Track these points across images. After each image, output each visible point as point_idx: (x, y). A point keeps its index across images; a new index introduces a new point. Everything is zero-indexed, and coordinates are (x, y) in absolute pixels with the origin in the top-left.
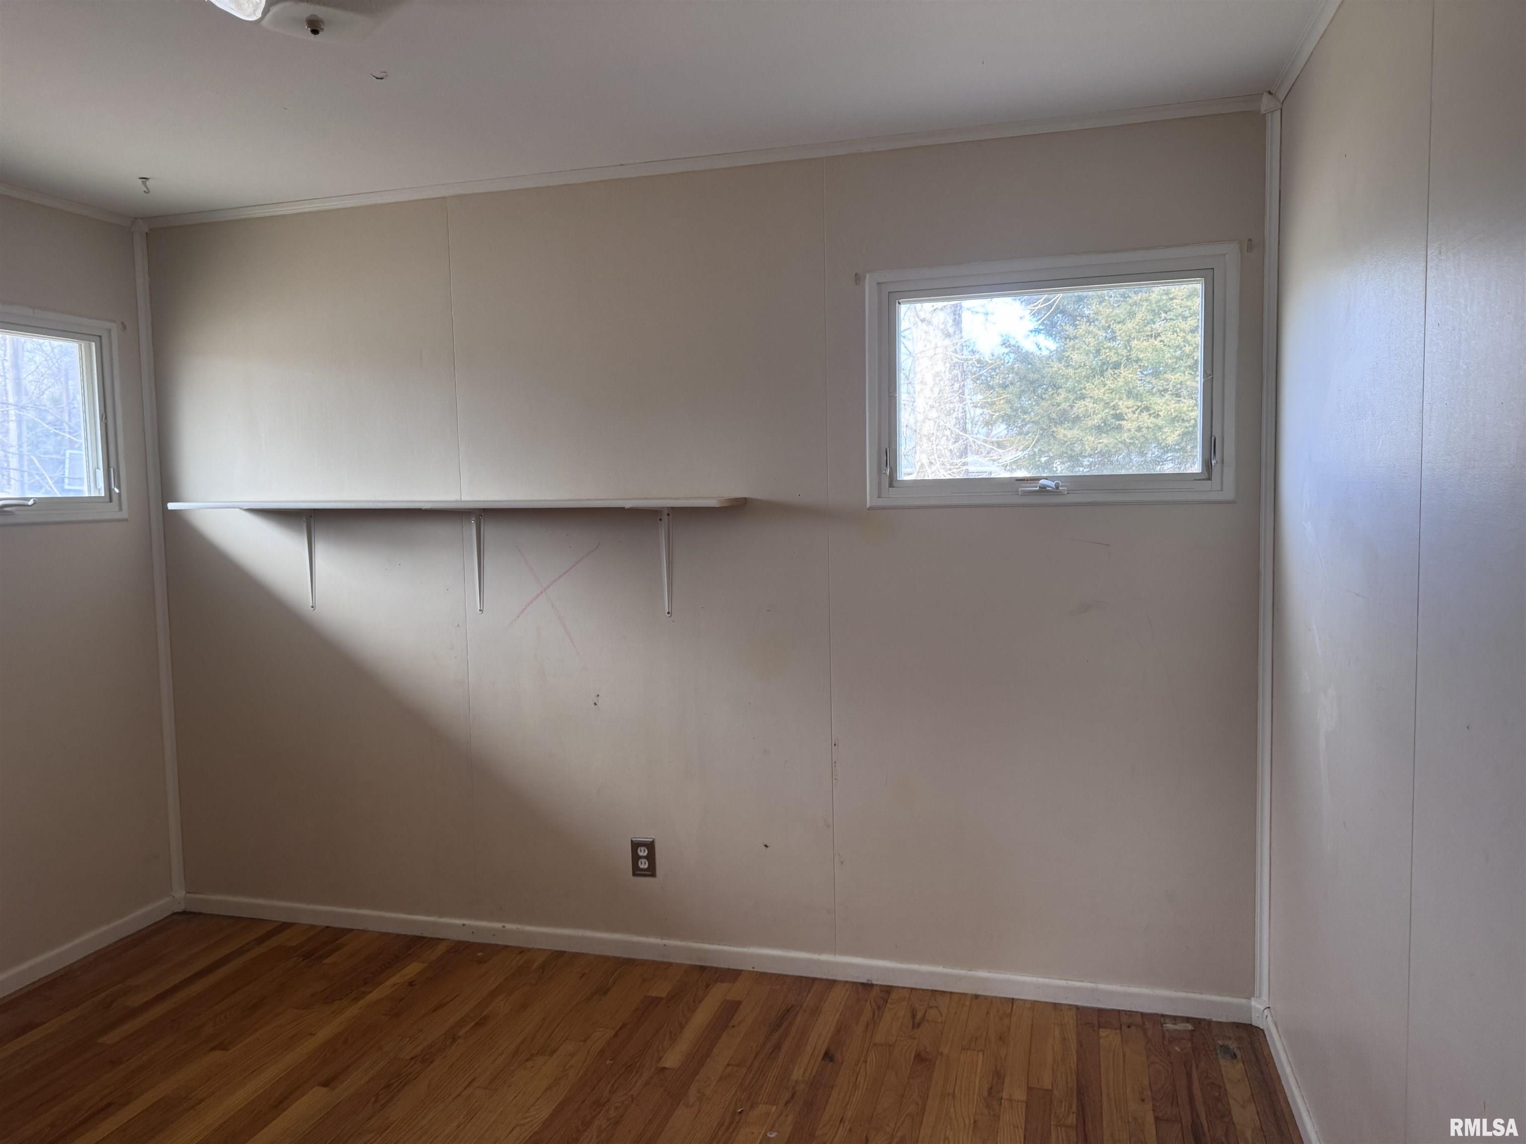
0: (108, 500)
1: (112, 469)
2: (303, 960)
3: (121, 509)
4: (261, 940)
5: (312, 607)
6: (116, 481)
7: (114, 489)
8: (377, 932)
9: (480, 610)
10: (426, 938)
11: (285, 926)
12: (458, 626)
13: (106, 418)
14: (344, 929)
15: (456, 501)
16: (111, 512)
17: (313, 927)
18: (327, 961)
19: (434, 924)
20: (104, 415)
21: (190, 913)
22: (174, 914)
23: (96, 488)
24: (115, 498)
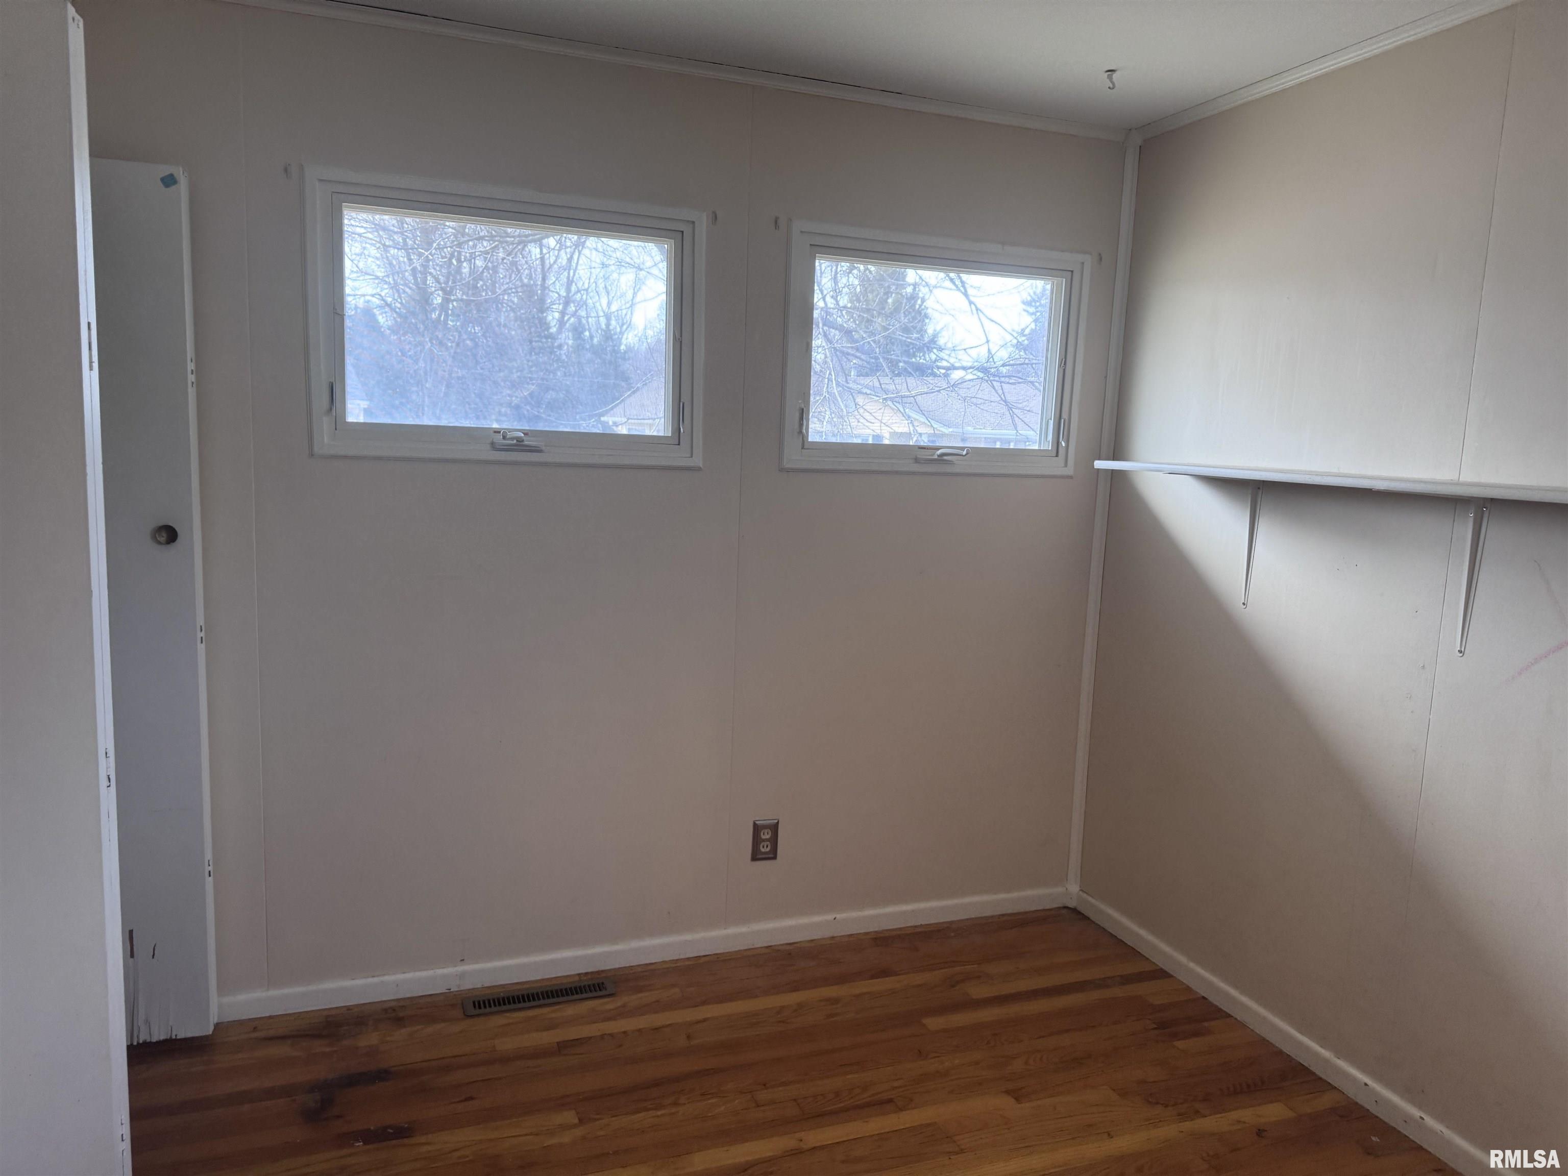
0: (1054, 454)
1: (1063, 420)
2: (1155, 1029)
3: (1066, 465)
4: (1126, 980)
5: (1244, 604)
6: (1065, 433)
7: (1061, 443)
8: (1257, 1034)
9: (1460, 652)
10: (1313, 1074)
11: (1161, 974)
12: (1423, 667)
13: (1065, 364)
14: (1220, 1010)
15: (1452, 483)
16: (1056, 467)
17: (1188, 989)
18: (1180, 1044)
19: (1327, 1061)
20: (1064, 360)
21: (1079, 913)
22: (1066, 908)
23: (1046, 440)
24: (1062, 452)
